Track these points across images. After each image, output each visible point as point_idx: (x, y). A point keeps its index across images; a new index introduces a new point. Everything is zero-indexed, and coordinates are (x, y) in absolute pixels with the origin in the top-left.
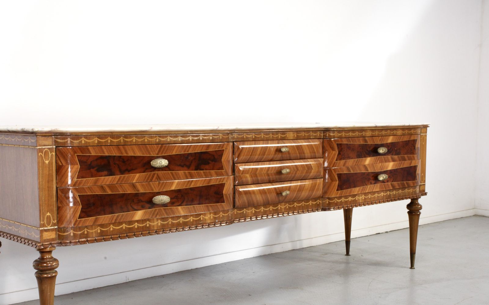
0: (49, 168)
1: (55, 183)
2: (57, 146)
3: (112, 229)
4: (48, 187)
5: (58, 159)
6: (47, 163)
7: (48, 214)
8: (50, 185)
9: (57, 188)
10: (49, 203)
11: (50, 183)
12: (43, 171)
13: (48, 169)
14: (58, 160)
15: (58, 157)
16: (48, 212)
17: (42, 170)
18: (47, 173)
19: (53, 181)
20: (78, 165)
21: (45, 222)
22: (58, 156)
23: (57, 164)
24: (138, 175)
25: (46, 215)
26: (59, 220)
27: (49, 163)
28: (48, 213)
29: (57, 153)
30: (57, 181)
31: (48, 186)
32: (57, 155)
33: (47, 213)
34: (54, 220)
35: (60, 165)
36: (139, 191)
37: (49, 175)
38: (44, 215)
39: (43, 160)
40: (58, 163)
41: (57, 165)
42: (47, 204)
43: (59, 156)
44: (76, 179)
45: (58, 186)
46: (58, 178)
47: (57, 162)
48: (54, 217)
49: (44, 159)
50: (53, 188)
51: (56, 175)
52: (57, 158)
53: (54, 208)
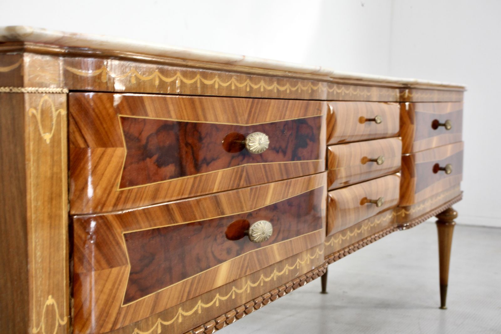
0: (52, 156)
1: (67, 201)
2: (72, 89)
3: (180, 320)
4: (50, 217)
5: (75, 130)
6: (48, 141)
7: (50, 301)
8: (54, 210)
9: (70, 217)
10: (52, 266)
11: (54, 202)
12: (38, 167)
13: (49, 158)
14: (74, 132)
15: (76, 123)
16: (48, 295)
17: (35, 164)
18: (49, 174)
19: (60, 196)
20: (122, 146)
21: (41, 329)
22: (73, 118)
23: (73, 144)
24: (220, 172)
25: (44, 304)
26: (76, 316)
27: (53, 140)
28: (50, 297)
29: (71, 110)
30: (72, 197)
31: (49, 214)
32: (72, 115)
33: (48, 299)
34: (62, 319)
35: (80, 148)
36: (224, 215)
37: (52, 178)
38: (40, 306)
39: (39, 130)
40: (77, 141)
41: (71, 146)
42: (48, 269)
43: (78, 119)
44: (119, 190)
45: (73, 212)
46: (73, 188)
47: (71, 137)
48: (62, 306)
49: (40, 127)
50: (60, 216)
51: (69, 177)
52: (72, 126)
53: (63, 280)
